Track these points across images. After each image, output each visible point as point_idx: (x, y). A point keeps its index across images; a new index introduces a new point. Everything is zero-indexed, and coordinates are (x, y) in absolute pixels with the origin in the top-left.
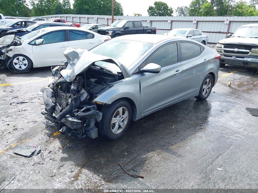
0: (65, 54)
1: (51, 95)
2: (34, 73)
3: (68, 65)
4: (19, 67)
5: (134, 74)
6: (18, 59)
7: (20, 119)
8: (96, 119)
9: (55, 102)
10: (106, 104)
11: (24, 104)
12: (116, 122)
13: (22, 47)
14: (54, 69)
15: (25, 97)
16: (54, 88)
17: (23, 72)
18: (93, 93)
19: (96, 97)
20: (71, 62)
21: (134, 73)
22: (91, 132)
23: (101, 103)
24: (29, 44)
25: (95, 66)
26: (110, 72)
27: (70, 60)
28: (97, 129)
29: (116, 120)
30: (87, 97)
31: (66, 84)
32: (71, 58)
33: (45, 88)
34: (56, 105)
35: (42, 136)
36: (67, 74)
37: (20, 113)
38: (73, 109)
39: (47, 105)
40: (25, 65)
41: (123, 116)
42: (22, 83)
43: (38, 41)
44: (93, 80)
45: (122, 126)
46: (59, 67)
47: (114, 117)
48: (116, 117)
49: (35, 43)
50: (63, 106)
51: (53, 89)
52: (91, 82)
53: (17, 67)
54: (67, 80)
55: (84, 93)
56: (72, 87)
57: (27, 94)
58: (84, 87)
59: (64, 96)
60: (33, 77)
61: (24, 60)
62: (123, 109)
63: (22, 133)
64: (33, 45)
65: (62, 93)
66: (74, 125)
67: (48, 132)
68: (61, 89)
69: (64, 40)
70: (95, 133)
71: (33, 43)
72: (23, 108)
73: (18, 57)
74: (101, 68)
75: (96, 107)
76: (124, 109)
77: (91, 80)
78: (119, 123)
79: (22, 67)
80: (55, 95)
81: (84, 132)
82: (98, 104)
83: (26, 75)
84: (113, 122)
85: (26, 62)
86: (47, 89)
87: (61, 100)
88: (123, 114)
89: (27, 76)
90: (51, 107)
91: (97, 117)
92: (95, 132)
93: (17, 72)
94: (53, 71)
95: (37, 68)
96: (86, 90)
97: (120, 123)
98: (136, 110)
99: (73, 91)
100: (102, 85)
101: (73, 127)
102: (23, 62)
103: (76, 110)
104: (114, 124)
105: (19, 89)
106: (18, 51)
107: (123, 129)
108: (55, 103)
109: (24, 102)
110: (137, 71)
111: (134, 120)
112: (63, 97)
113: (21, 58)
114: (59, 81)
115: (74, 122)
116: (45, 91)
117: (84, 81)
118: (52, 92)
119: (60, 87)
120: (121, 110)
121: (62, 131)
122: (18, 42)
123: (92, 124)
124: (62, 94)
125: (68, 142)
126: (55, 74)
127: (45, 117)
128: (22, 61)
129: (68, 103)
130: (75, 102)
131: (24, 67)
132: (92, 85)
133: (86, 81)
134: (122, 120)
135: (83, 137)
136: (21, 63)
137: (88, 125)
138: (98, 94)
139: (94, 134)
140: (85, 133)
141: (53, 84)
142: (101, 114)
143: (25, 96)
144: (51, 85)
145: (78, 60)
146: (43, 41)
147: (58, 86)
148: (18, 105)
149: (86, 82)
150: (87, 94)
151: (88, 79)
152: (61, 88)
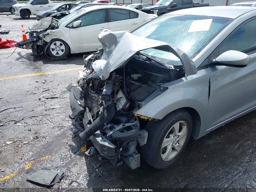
0: (100, 38)
1: (79, 96)
2: (71, 59)
3: (104, 53)
4: (56, 53)
5: (201, 68)
6: (55, 44)
7: (45, 122)
8: (139, 141)
9: (83, 105)
10: (154, 119)
11: (54, 99)
12: (169, 145)
13: (59, 31)
14: (87, 59)
15: (57, 91)
16: (83, 86)
17: (61, 59)
18: (135, 100)
19: (139, 107)
20: (107, 50)
21: (202, 66)
22: (130, 161)
23: (146, 118)
24: (66, 26)
25: (139, 55)
26: (161, 64)
27: (106, 46)
28: (139, 155)
29: (168, 142)
30: (125, 105)
31: (98, 81)
32: (107, 45)
33: (73, 85)
34: (85, 110)
35: (65, 152)
36: (101, 67)
37: (47, 112)
38: (105, 124)
39: (73, 109)
40: (62, 50)
41: (179, 134)
42: (57, 72)
43: (76, 23)
44: (135, 76)
45: (176, 148)
46: (92, 55)
47: (166, 137)
48: (169, 137)
49: (73, 26)
50: (93, 112)
51: (82, 88)
52: (133, 79)
53: (54, 53)
54: (100, 76)
55: (121, 98)
56: (104, 90)
57: (59, 86)
58: (122, 88)
59: (95, 97)
60: (70, 64)
61: (61, 45)
62: (180, 124)
63: (43, 143)
64: (70, 28)
65: (93, 93)
66: (105, 151)
67: (74, 144)
68: (93, 88)
69: (104, 21)
70: (136, 161)
71: (71, 26)
72: (51, 105)
73: (55, 42)
74: (147, 58)
75: (139, 125)
76: (182, 123)
77: (132, 76)
78: (172, 145)
79: (59, 53)
80: (85, 95)
81: (120, 158)
82: (142, 119)
83: (63, 62)
84: (163, 146)
85: (63, 47)
86: (74, 88)
87: (92, 103)
88: (180, 130)
89: (64, 64)
90: (79, 113)
91: (139, 139)
92: (136, 159)
93: (54, 59)
94: (86, 61)
95: (75, 54)
96: (124, 93)
97: (174, 145)
98: (200, 124)
99: (106, 97)
100: (148, 85)
101: (104, 154)
102: (60, 48)
103: (109, 126)
104: (166, 148)
105: (52, 79)
106: (55, 35)
107: (178, 152)
108: (85, 108)
109: (54, 96)
110: (206, 63)
111: (195, 139)
112: (95, 99)
113: (58, 43)
114: (90, 76)
115: (105, 146)
116: (72, 89)
117: (123, 79)
118: (81, 91)
119: (91, 85)
120: (177, 126)
121: (89, 153)
122: (56, 26)
123: (133, 149)
124: (94, 95)
125: (98, 165)
126: (87, 65)
127: (73, 124)
128: (59, 46)
129: (99, 111)
130: (108, 112)
131: (61, 53)
132: (134, 86)
133: (126, 79)
134: (178, 139)
135: (119, 164)
136: (58, 49)
137: (126, 149)
138: (142, 101)
139: (134, 163)
140: (121, 160)
141: (84, 79)
142: (146, 134)
143: (57, 89)
144: (81, 81)
145: (116, 46)
146: (81, 23)
147: (90, 83)
148: (47, 101)
149: (126, 81)
150: (126, 100)
151: (129, 74)
152: (93, 86)
